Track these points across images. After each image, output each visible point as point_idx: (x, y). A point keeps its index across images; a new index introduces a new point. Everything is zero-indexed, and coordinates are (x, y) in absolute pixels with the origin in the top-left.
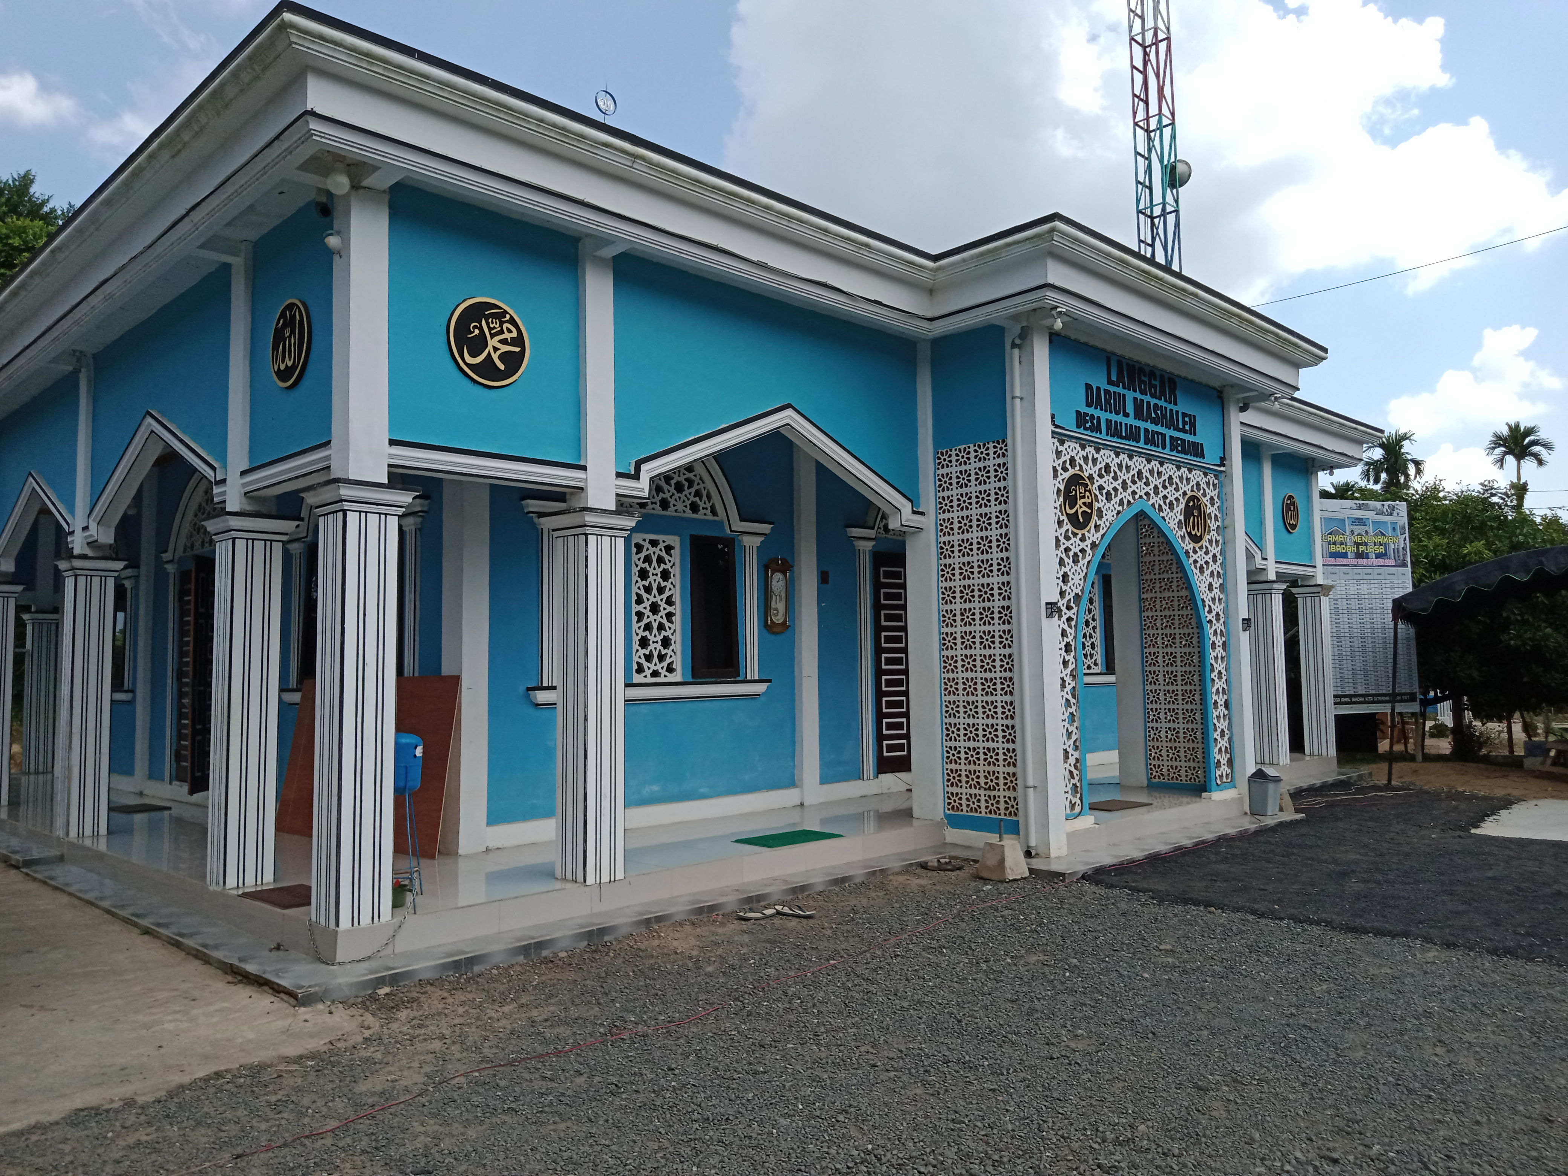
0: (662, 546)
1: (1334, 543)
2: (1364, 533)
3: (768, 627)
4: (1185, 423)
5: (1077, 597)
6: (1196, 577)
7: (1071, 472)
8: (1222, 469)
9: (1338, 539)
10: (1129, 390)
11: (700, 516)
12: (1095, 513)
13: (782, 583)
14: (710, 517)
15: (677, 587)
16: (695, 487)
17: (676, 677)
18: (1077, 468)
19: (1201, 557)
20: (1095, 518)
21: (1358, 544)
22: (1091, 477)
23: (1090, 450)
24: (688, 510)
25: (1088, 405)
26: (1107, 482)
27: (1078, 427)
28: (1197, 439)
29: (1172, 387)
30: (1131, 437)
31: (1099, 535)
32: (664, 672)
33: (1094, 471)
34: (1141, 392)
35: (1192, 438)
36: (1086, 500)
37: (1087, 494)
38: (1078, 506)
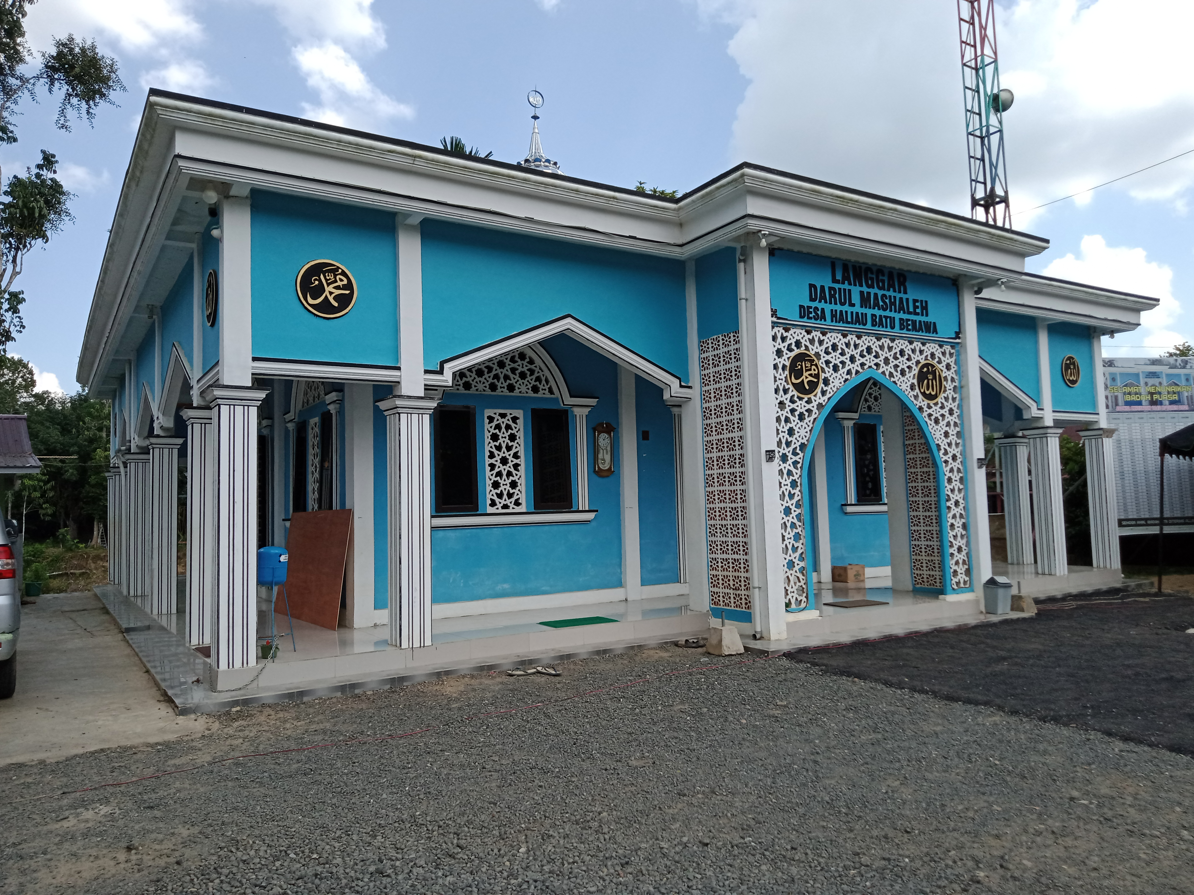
0: (509, 417)
1: (1130, 394)
2: (1157, 384)
3: (597, 472)
4: (915, 307)
5: (803, 446)
6: (930, 427)
7: (796, 351)
8: (957, 341)
9: (1133, 390)
10: (855, 285)
11: (540, 395)
12: (821, 381)
13: (608, 441)
14: (548, 395)
15: (521, 446)
16: (536, 375)
17: (522, 509)
18: (803, 348)
19: (936, 411)
20: (821, 385)
21: (1152, 394)
22: (817, 355)
23: (816, 334)
24: (530, 391)
25: (812, 300)
26: (835, 358)
27: (801, 317)
28: (930, 319)
29: (902, 280)
30: (858, 321)
31: (826, 398)
32: (512, 505)
33: (821, 350)
34: (868, 286)
35: (923, 319)
36: (812, 372)
37: (813, 367)
38: (804, 377)
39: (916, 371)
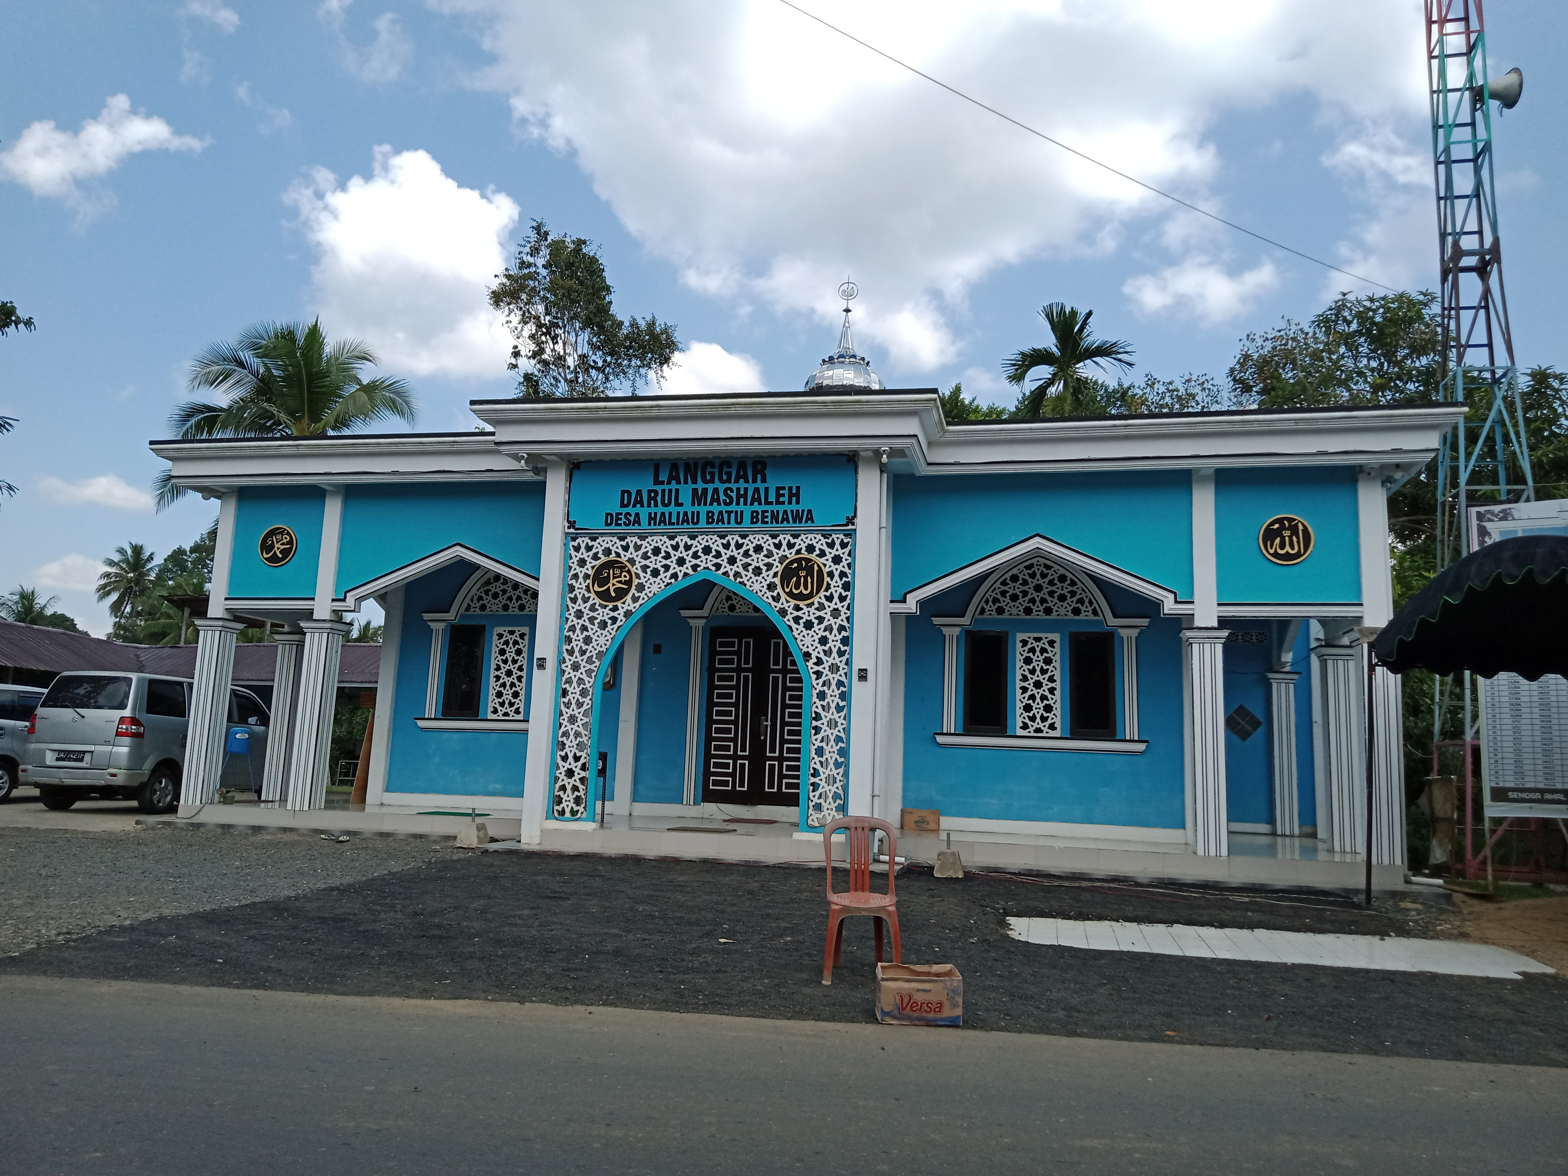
4: (778, 495)
5: (601, 654)
6: (795, 633)
7: (603, 559)
8: (850, 527)
10: (686, 482)
12: (634, 587)
18: (613, 554)
19: (808, 613)
20: (633, 590)
22: (632, 561)
23: (632, 540)
25: (623, 505)
26: (657, 562)
27: (607, 524)
28: (803, 506)
29: (759, 467)
30: (686, 521)
31: (637, 605)
32: (512, 714)
33: (637, 556)
34: (705, 481)
35: (794, 507)
36: (623, 579)
37: (624, 574)
38: (610, 584)
39: (779, 568)
